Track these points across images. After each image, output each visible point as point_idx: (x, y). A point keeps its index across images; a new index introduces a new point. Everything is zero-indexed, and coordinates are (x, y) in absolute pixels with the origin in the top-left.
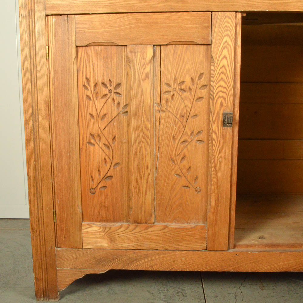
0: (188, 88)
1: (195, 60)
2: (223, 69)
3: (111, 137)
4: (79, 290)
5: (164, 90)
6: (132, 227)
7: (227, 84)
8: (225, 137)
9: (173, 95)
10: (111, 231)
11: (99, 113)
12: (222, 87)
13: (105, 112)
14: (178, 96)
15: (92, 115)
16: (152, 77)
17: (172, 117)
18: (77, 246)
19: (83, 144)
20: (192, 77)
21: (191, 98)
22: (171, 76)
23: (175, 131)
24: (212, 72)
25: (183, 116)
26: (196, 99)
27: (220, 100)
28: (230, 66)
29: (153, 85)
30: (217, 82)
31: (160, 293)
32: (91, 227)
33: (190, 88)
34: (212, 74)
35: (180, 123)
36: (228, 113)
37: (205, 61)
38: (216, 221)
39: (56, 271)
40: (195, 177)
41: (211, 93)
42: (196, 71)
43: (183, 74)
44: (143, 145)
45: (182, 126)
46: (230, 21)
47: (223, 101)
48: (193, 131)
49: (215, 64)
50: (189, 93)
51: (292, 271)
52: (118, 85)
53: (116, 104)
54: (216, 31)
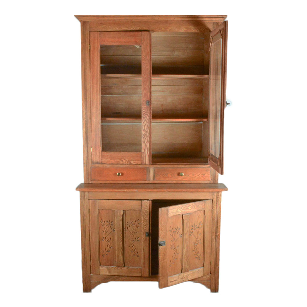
2: (145, 219)
3: (110, 238)
5: (127, 224)
6: (116, 268)
10: (109, 269)
11: (106, 230)
12: (145, 224)
13: (108, 230)
14: (131, 226)
15: (103, 231)
17: (129, 232)
18: (98, 274)
19: (100, 240)
20: (135, 220)
21: (135, 227)
22: (129, 220)
23: (130, 237)
24: (142, 219)
25: (133, 232)
26: (137, 227)
32: (103, 267)
33: (135, 224)
38: (144, 266)
39: (90, 282)
40: (137, 252)
41: (142, 226)
42: (137, 218)
43: (133, 219)
44: (120, 241)
45: (133, 236)
46: (147, 204)
47: (146, 228)
48: (136, 237)
52: (112, 222)
53: (111, 228)
54: (143, 207)
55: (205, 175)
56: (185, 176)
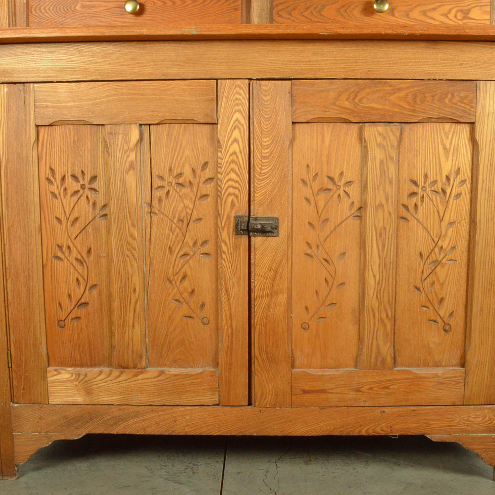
0: (187, 182)
1: (196, 145)
2: (234, 157)
3: (86, 249)
4: (48, 466)
5: (155, 186)
6: (116, 373)
7: (239, 177)
8: (240, 249)
9: (168, 193)
10: (87, 379)
11: (68, 216)
12: (233, 180)
13: (77, 215)
14: (174, 193)
15: (59, 220)
16: (139, 168)
17: (167, 221)
18: (41, 401)
19: (47, 260)
20: (192, 166)
21: (192, 196)
22: (165, 167)
23: (172, 240)
24: (219, 161)
25: (182, 221)
26: (199, 197)
27: (230, 198)
28: (242, 151)
29: (141, 178)
30: (226, 174)
31: (162, 469)
32: (59, 373)
33: (190, 182)
34: (220, 164)
35: (178, 230)
36: (242, 216)
37: (211, 145)
38: (230, 365)
39: (12, 438)
40: (201, 303)
41: (219, 188)
42: (198, 159)
43: (181, 164)
44: (128, 260)
45: (181, 234)
46: (241, 91)
47: (235, 200)
48: (197, 240)
49: (222, 149)
50: (189, 190)
51: (338, 434)
52: (94, 178)
53: (91, 203)
54: (223, 105)
55: (470, 16)
56: (393, 15)
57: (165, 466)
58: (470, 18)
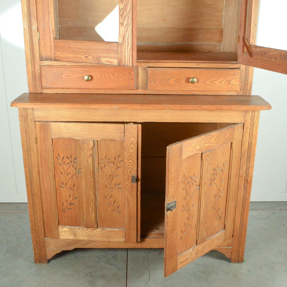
0: (112, 161)
2: (131, 154)
3: (73, 185)
5: (100, 163)
6: (85, 229)
7: (133, 161)
8: (133, 188)
9: (105, 165)
10: (74, 231)
11: (65, 172)
12: (131, 163)
13: (69, 172)
14: (107, 166)
15: (62, 173)
17: (105, 176)
18: (56, 236)
19: (58, 187)
20: (114, 157)
21: (114, 167)
22: (103, 156)
23: (107, 183)
24: (125, 155)
25: (111, 176)
26: (117, 167)
28: (134, 152)
29: (94, 160)
30: (128, 160)
31: (103, 258)
32: (63, 228)
33: (114, 162)
35: (109, 179)
36: (134, 176)
37: (122, 149)
39: (46, 250)
40: (118, 206)
41: (125, 165)
42: (117, 153)
43: (110, 155)
44: (89, 189)
45: (110, 181)
46: (134, 130)
47: (131, 170)
48: (116, 183)
50: (113, 165)
52: (75, 159)
53: (74, 168)
54: (127, 134)
56: (198, 83)
57: (104, 256)
58: (231, 84)
